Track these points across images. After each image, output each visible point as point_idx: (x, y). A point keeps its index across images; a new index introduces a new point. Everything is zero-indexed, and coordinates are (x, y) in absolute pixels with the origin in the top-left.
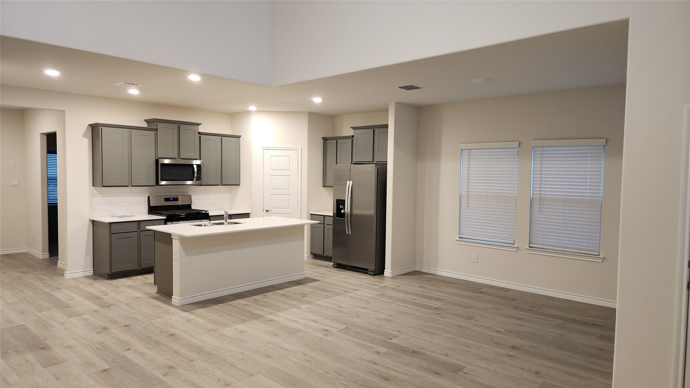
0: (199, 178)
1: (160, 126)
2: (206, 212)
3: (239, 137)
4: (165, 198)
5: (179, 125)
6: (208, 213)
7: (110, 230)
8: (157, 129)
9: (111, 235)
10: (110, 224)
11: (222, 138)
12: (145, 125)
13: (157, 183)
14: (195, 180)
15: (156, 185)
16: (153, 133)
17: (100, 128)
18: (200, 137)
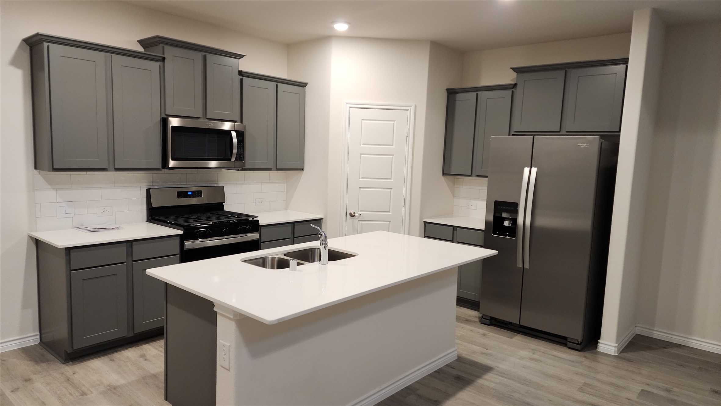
0: (240, 157)
1: (169, 52)
2: (253, 219)
3: (303, 85)
4: (178, 192)
5: (205, 54)
6: (258, 221)
7: (69, 262)
8: (164, 59)
9: (70, 272)
10: (69, 250)
11: (277, 85)
12: (140, 49)
13: (165, 164)
14: (233, 159)
15: (164, 168)
16: (156, 65)
17: (46, 44)
18: (241, 80)
